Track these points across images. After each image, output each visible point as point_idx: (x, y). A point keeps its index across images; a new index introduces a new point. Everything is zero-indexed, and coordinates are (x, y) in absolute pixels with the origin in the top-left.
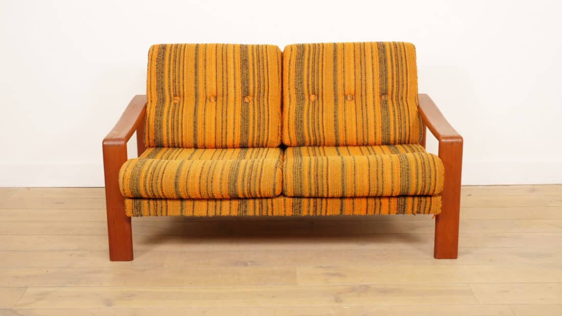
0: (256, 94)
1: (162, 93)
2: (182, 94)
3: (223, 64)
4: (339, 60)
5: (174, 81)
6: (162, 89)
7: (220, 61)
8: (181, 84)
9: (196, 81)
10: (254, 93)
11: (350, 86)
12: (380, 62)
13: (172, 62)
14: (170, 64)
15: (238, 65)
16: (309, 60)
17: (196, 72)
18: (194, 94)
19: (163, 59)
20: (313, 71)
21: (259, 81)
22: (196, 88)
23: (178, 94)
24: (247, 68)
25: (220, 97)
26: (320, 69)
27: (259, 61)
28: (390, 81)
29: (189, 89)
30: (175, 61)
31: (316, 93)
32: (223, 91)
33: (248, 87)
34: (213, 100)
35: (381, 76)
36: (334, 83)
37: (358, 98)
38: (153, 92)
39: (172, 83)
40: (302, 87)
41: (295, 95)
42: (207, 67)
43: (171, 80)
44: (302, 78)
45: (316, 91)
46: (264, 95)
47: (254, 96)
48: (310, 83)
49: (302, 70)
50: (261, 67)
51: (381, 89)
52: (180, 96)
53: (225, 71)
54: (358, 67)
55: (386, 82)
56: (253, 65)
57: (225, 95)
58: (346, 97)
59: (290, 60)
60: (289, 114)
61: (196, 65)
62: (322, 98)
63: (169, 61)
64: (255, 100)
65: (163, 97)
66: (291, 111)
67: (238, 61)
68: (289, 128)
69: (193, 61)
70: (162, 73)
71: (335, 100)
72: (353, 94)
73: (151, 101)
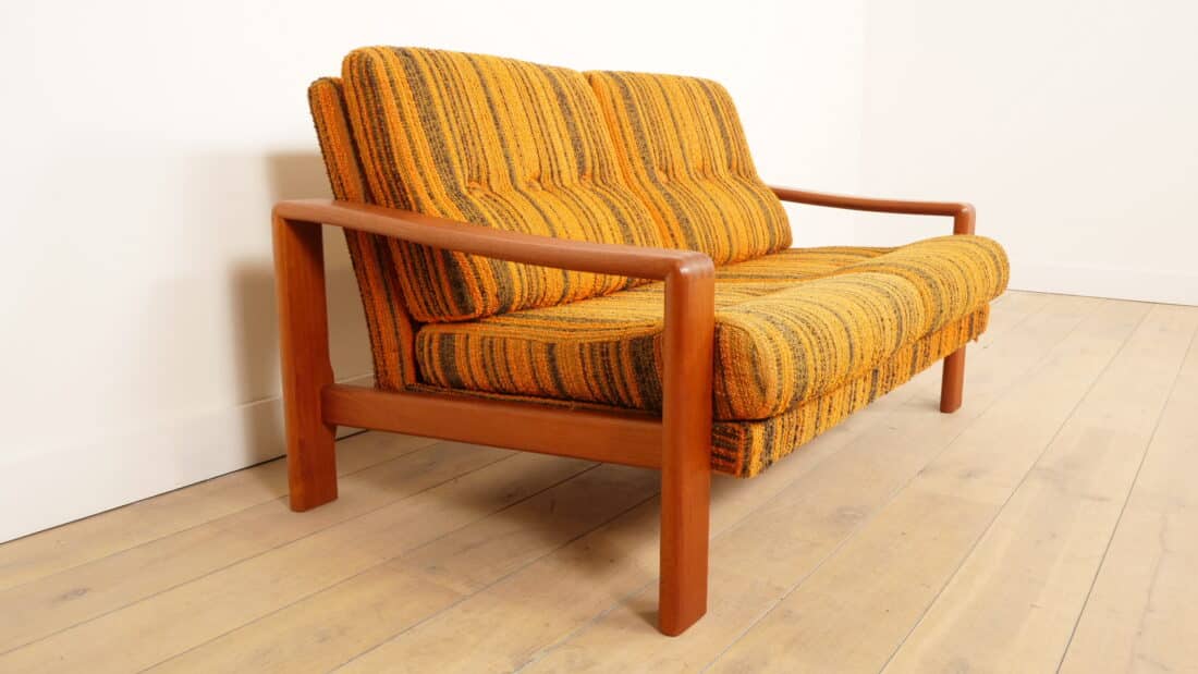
0: (597, 171)
1: (450, 173)
2: (484, 177)
3: (532, 101)
5: (464, 140)
6: (447, 161)
8: (479, 148)
9: (502, 139)
10: (593, 168)
11: (697, 158)
12: (713, 108)
14: (441, 96)
15: (556, 104)
16: (639, 101)
17: (495, 118)
18: (506, 172)
19: (422, 82)
20: (652, 124)
21: (594, 142)
22: (507, 158)
23: (475, 176)
24: (570, 113)
25: (548, 178)
27: (580, 99)
28: (732, 144)
29: (497, 165)
30: (447, 87)
31: (664, 167)
32: (550, 164)
33: (582, 156)
34: (537, 184)
35: (722, 134)
36: (681, 146)
37: (710, 175)
39: (461, 147)
40: (648, 154)
41: (645, 171)
42: (510, 107)
43: (458, 139)
44: (643, 138)
45: (664, 162)
46: (610, 172)
47: (593, 175)
48: (655, 147)
49: (639, 121)
50: (587, 111)
51: (727, 157)
52: (479, 180)
53: (541, 119)
54: (695, 116)
55: (728, 145)
56: (576, 106)
57: (555, 174)
58: (696, 174)
59: (613, 101)
60: (659, 209)
61: (489, 100)
62: (674, 175)
63: (438, 87)
64: (600, 183)
65: (455, 183)
66: (659, 203)
67: (552, 96)
68: (672, 236)
69: (482, 91)
70: (434, 118)
71: (692, 180)
72: (700, 167)
73: (431, 196)
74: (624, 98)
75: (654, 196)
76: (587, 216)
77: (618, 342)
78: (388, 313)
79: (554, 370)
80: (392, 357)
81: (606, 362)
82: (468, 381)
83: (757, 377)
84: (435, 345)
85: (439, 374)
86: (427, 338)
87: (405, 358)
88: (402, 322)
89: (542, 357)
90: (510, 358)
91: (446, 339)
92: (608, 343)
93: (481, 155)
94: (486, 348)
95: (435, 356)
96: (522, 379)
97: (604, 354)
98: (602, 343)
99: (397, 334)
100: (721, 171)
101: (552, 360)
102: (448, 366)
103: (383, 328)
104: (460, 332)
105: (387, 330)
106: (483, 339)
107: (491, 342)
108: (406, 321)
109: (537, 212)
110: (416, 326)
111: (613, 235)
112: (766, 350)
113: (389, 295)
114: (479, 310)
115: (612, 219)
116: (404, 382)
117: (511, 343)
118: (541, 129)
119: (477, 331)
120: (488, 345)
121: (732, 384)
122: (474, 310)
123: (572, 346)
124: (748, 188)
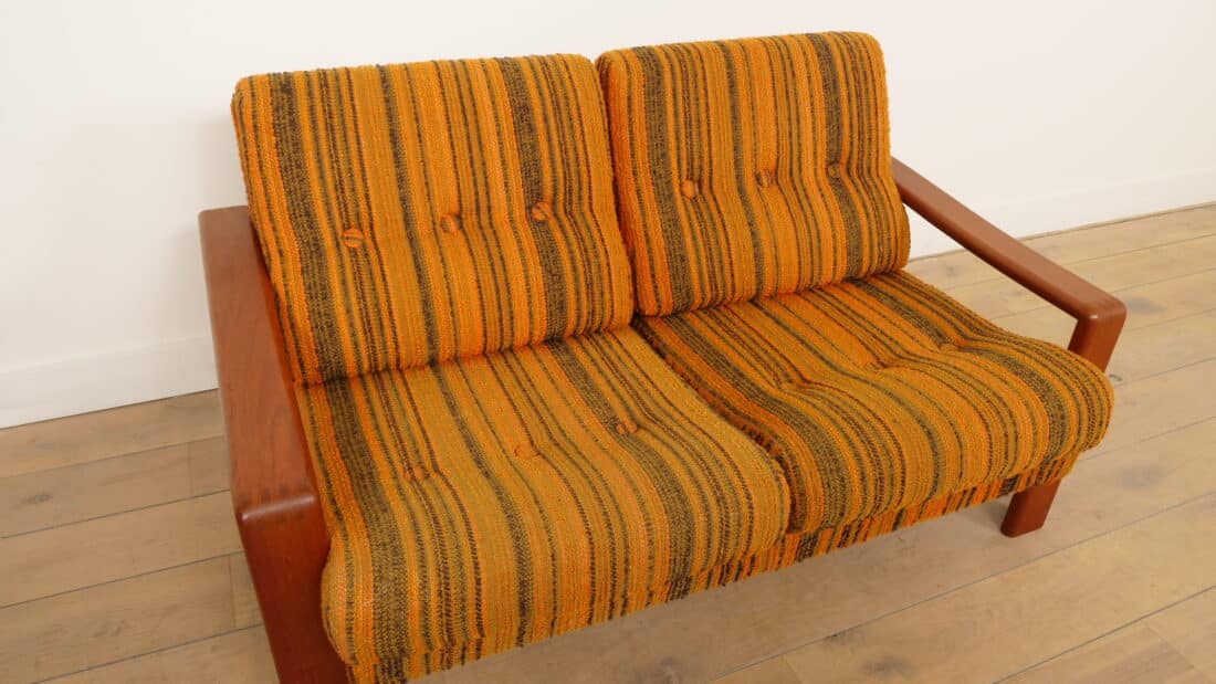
0: (561, 197)
1: (311, 227)
2: (365, 223)
3: (466, 125)
4: (742, 90)
5: (339, 187)
6: (308, 214)
7: (457, 118)
8: (361, 195)
9: (401, 180)
10: (555, 195)
11: (767, 156)
12: (826, 86)
13: (322, 133)
14: (316, 139)
15: (508, 123)
16: (674, 95)
17: (396, 154)
18: (400, 217)
19: (294, 124)
20: (688, 124)
21: (566, 163)
22: (403, 200)
23: (352, 224)
24: (532, 129)
25: (471, 218)
26: (703, 116)
27: (557, 108)
28: (846, 130)
29: (384, 207)
30: (330, 128)
31: (696, 177)
32: (477, 200)
33: (538, 182)
34: (452, 225)
35: (829, 123)
36: (736, 149)
37: (784, 179)
38: (280, 227)
39: (333, 195)
40: (667, 165)
41: (652, 188)
42: (426, 137)
43: (331, 186)
44: (663, 144)
45: (696, 172)
46: (580, 198)
47: (554, 203)
48: (684, 154)
49: (663, 124)
50: (566, 123)
51: (829, 152)
52: (360, 227)
53: (476, 143)
54: (782, 102)
55: (838, 135)
56: (546, 120)
57: (483, 207)
58: (758, 179)
59: (629, 99)
60: (648, 241)
61: (393, 134)
62: (711, 187)
63: (314, 128)
64: (561, 212)
65: (315, 239)
67: (505, 111)
68: (653, 276)
69: (385, 124)
70: (298, 166)
71: (741, 190)
72: (771, 168)
73: (281, 253)
74: (647, 94)
75: (650, 221)
93: (363, 204)
100: (808, 171)
109: (413, 270)
118: (471, 158)
124: (844, 198)
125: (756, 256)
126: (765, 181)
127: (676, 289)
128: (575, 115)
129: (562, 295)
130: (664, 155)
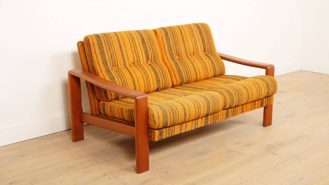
1: (107, 65)
2: (117, 65)
3: (133, 43)
4: (184, 35)
5: (111, 57)
6: (106, 63)
7: (131, 42)
8: (115, 58)
9: (123, 55)
10: (152, 58)
11: (192, 50)
12: (200, 33)
13: (107, 45)
14: (106, 46)
15: (141, 42)
16: (171, 36)
17: (121, 50)
18: (123, 63)
19: (101, 43)
20: (175, 42)
21: (153, 51)
22: (124, 59)
23: (114, 65)
24: (145, 44)
25: (136, 63)
26: (177, 41)
27: (149, 39)
28: (206, 44)
29: (120, 61)
30: (108, 44)
31: (178, 55)
32: (137, 59)
33: (148, 55)
34: (133, 65)
35: (202, 42)
36: (185, 48)
37: (196, 54)
38: (101, 65)
39: (110, 58)
40: (172, 51)
41: (170, 57)
42: (126, 46)
43: (110, 57)
44: (170, 47)
45: (178, 53)
46: (157, 59)
47: (151, 60)
48: (175, 49)
49: (170, 42)
50: (151, 42)
51: (204, 48)
52: (115, 66)
53: (135, 47)
54: (192, 37)
56: (148, 42)
57: (138, 61)
58: (190, 55)
59: (162, 37)
60: (172, 68)
61: (120, 45)
62: (181, 57)
63: (105, 44)
64: (153, 62)
65: (108, 68)
66: (172, 66)
67: (140, 40)
68: (175, 75)
69: (118, 43)
70: (103, 52)
71: (188, 57)
72: (193, 52)
73: (101, 71)
74: (166, 36)
75: (171, 64)
76: (145, 73)
77: (133, 110)
78: (93, 97)
79: (122, 114)
80: (94, 108)
81: (130, 114)
82: (108, 115)
83: (154, 120)
84: (102, 105)
85: (103, 112)
86: (100, 104)
87: (96, 108)
88: (96, 100)
89: (120, 111)
90: (115, 110)
91: (104, 104)
92: (131, 110)
93: (116, 60)
94: (111, 108)
95: (102, 108)
96: (117, 116)
97: (130, 112)
98: (130, 109)
99: (95, 102)
100: (200, 53)
101: (122, 112)
102: (104, 111)
103: (92, 101)
104: (106, 103)
105: (93, 101)
106: (110, 106)
107: (112, 107)
108: (97, 99)
109: (129, 73)
110: (99, 101)
111: (152, 78)
112: (156, 115)
113: (93, 93)
114: (110, 99)
115: (153, 73)
116: (96, 114)
117: (115, 107)
118: (135, 50)
119: (110, 104)
120: (111, 107)
121: (150, 121)
122: (109, 99)
123: (125, 109)
124: (209, 57)
125: (195, 70)
126: (192, 55)
127: (180, 78)
128: (153, 41)
129: (159, 79)
130: (171, 49)
